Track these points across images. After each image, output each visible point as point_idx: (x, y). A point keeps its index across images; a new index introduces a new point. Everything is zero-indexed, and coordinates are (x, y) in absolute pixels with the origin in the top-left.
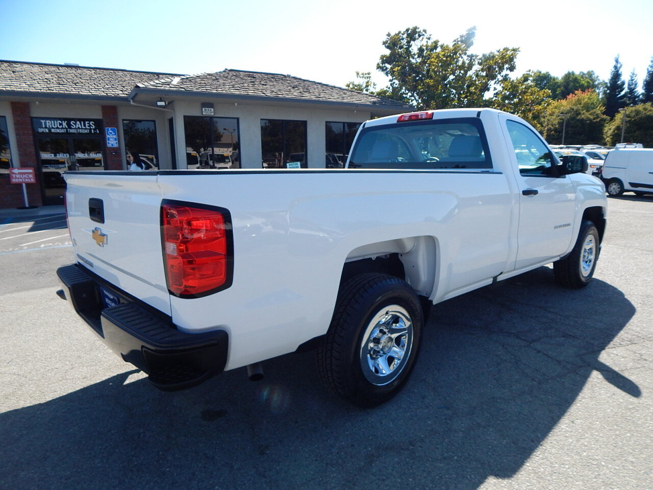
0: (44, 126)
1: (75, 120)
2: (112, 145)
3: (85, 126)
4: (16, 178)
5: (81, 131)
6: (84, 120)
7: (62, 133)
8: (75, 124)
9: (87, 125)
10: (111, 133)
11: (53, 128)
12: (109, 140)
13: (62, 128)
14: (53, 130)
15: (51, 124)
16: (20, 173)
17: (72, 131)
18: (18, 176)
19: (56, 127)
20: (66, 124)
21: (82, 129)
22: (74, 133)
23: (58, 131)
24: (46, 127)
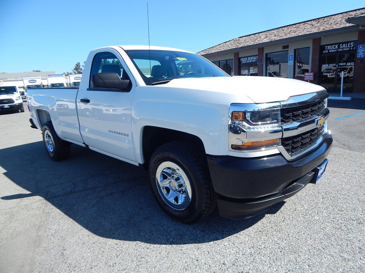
0: (326, 49)
1: (343, 43)
2: (360, 56)
3: (347, 46)
4: (306, 78)
5: (345, 49)
6: (348, 42)
7: (335, 52)
8: (342, 46)
9: (349, 45)
10: (361, 48)
11: (330, 50)
12: (359, 53)
13: (335, 49)
14: (330, 51)
15: (330, 48)
16: (308, 75)
17: (340, 50)
18: (307, 77)
19: (332, 49)
20: (338, 46)
21: (346, 48)
22: (341, 51)
23: (333, 51)
24: (327, 50)
